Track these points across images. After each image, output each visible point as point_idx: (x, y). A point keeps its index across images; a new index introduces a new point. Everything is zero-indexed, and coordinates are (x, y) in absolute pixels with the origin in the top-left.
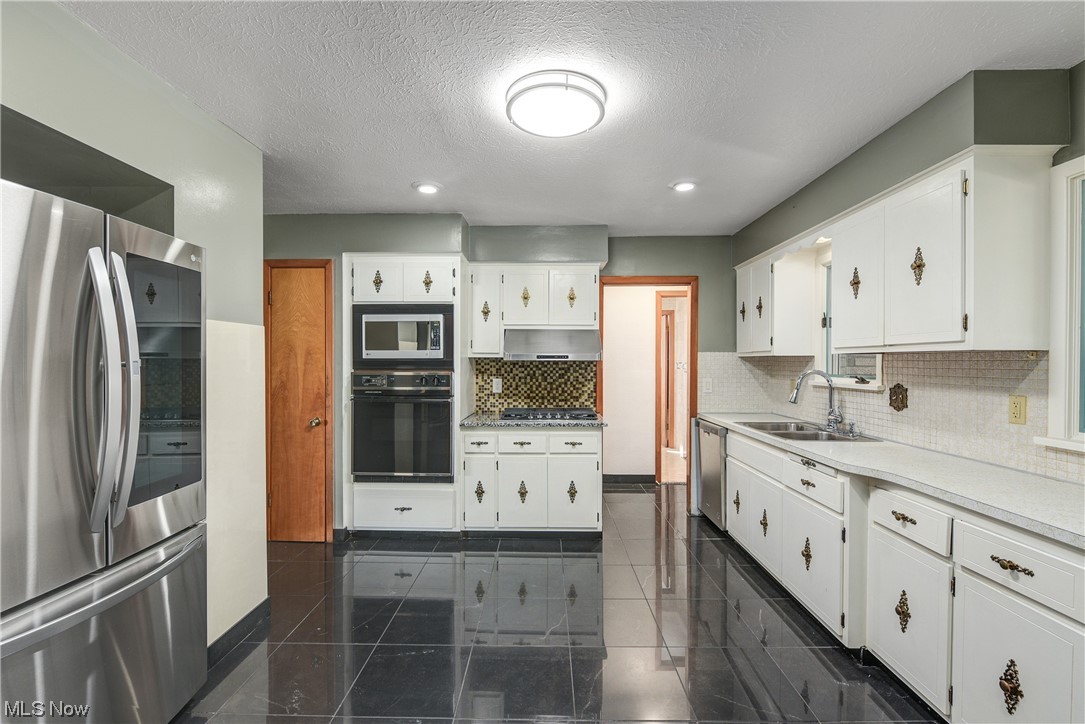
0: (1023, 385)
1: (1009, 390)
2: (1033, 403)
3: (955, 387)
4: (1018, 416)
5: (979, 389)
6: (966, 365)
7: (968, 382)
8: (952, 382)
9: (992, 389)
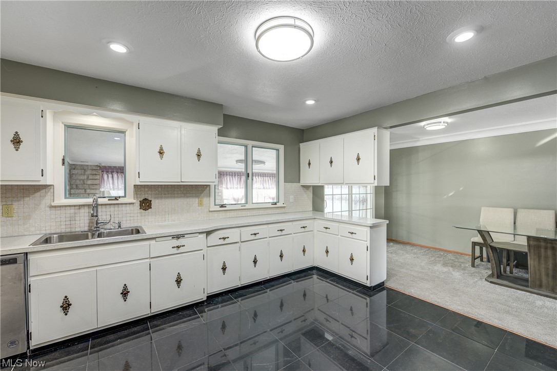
0: (202, 195)
1: (197, 197)
2: (205, 200)
3: (177, 197)
4: (200, 204)
5: (187, 197)
6: (182, 189)
7: (183, 195)
8: (176, 195)
9: (192, 197)
